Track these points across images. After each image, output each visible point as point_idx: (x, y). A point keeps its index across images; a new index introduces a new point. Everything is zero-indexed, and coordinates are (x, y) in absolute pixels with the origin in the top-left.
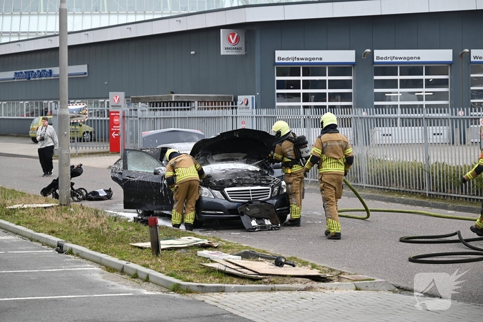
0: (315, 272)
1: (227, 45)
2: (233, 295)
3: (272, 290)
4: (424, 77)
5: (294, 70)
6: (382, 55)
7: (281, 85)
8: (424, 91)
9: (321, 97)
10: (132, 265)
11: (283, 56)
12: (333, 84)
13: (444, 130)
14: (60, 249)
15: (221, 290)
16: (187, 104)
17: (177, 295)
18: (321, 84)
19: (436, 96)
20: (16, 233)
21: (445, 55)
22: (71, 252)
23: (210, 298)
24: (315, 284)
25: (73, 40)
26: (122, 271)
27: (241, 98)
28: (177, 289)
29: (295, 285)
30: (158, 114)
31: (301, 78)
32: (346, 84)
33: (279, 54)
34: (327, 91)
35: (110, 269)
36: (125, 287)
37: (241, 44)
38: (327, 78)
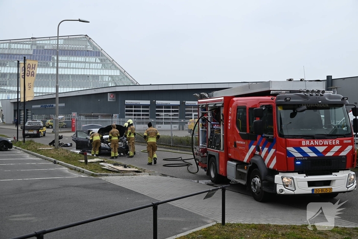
0: (137, 170)
1: (110, 98)
2: (111, 177)
3: (123, 175)
4: (171, 109)
5: (131, 106)
6: (158, 102)
7: (127, 111)
8: (171, 114)
9: (139, 115)
10: (78, 167)
11: (128, 102)
12: (143, 111)
13: (177, 126)
14: (55, 162)
15: (107, 175)
16: (97, 117)
17: (93, 177)
18: (140, 111)
19: (175, 115)
20: (40, 157)
21: (178, 103)
22: (58, 163)
23: (103, 178)
24: (137, 173)
25: (60, 96)
26: (75, 169)
27: (114, 115)
28: (93, 175)
29: (130, 174)
30: (88, 120)
31: (133, 109)
32: (147, 111)
33: (126, 101)
34: (141, 113)
35: (71, 169)
36: (76, 175)
37: (115, 98)
38: (141, 109)
